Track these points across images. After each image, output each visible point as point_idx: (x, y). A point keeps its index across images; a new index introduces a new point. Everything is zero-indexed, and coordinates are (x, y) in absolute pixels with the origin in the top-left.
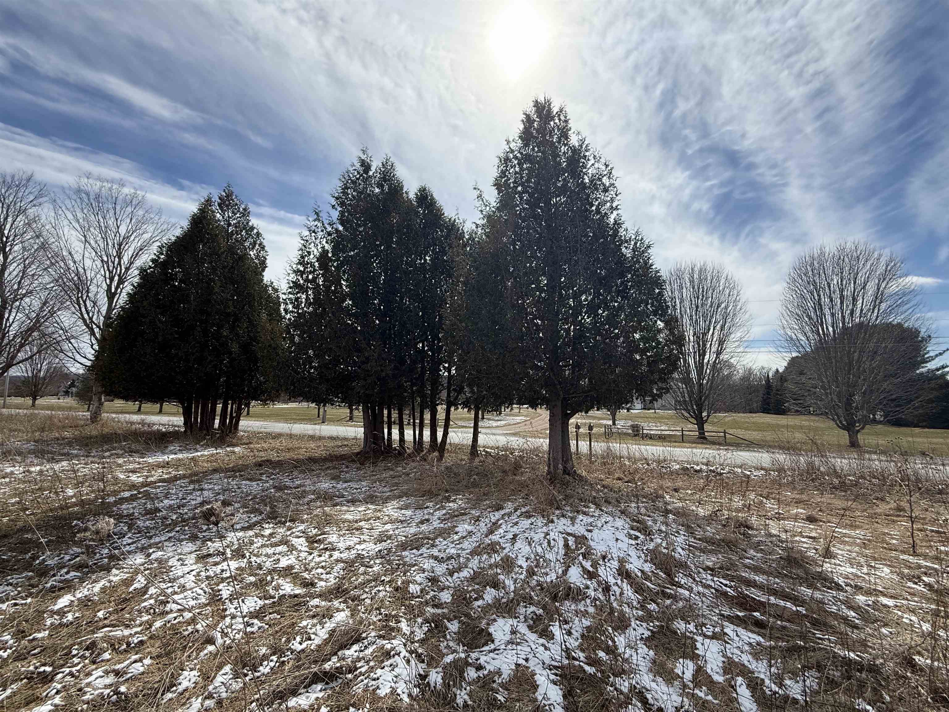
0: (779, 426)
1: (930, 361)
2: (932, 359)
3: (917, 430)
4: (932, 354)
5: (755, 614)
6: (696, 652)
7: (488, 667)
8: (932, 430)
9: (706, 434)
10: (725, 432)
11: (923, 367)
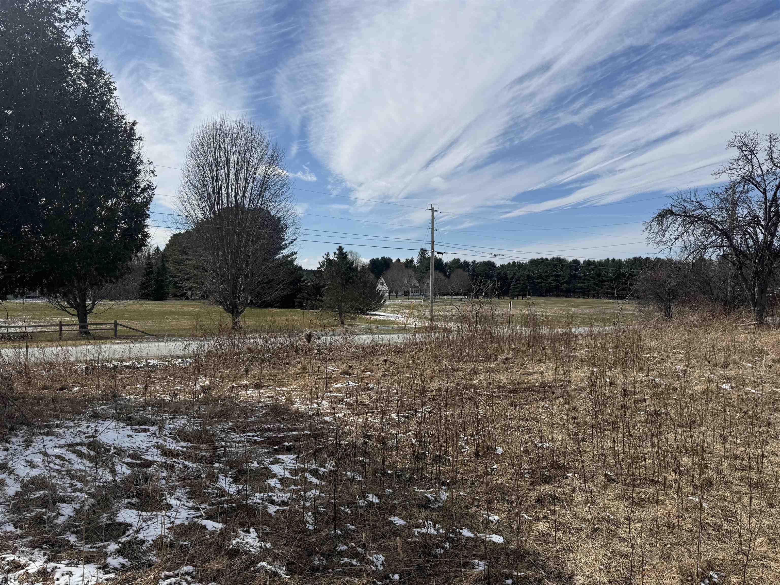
0: (163, 314)
1: (285, 248)
2: (286, 246)
3: (274, 310)
4: (287, 242)
5: (285, 444)
6: (273, 472)
7: (149, 539)
8: (283, 310)
9: (90, 327)
10: (116, 324)
11: (280, 254)
